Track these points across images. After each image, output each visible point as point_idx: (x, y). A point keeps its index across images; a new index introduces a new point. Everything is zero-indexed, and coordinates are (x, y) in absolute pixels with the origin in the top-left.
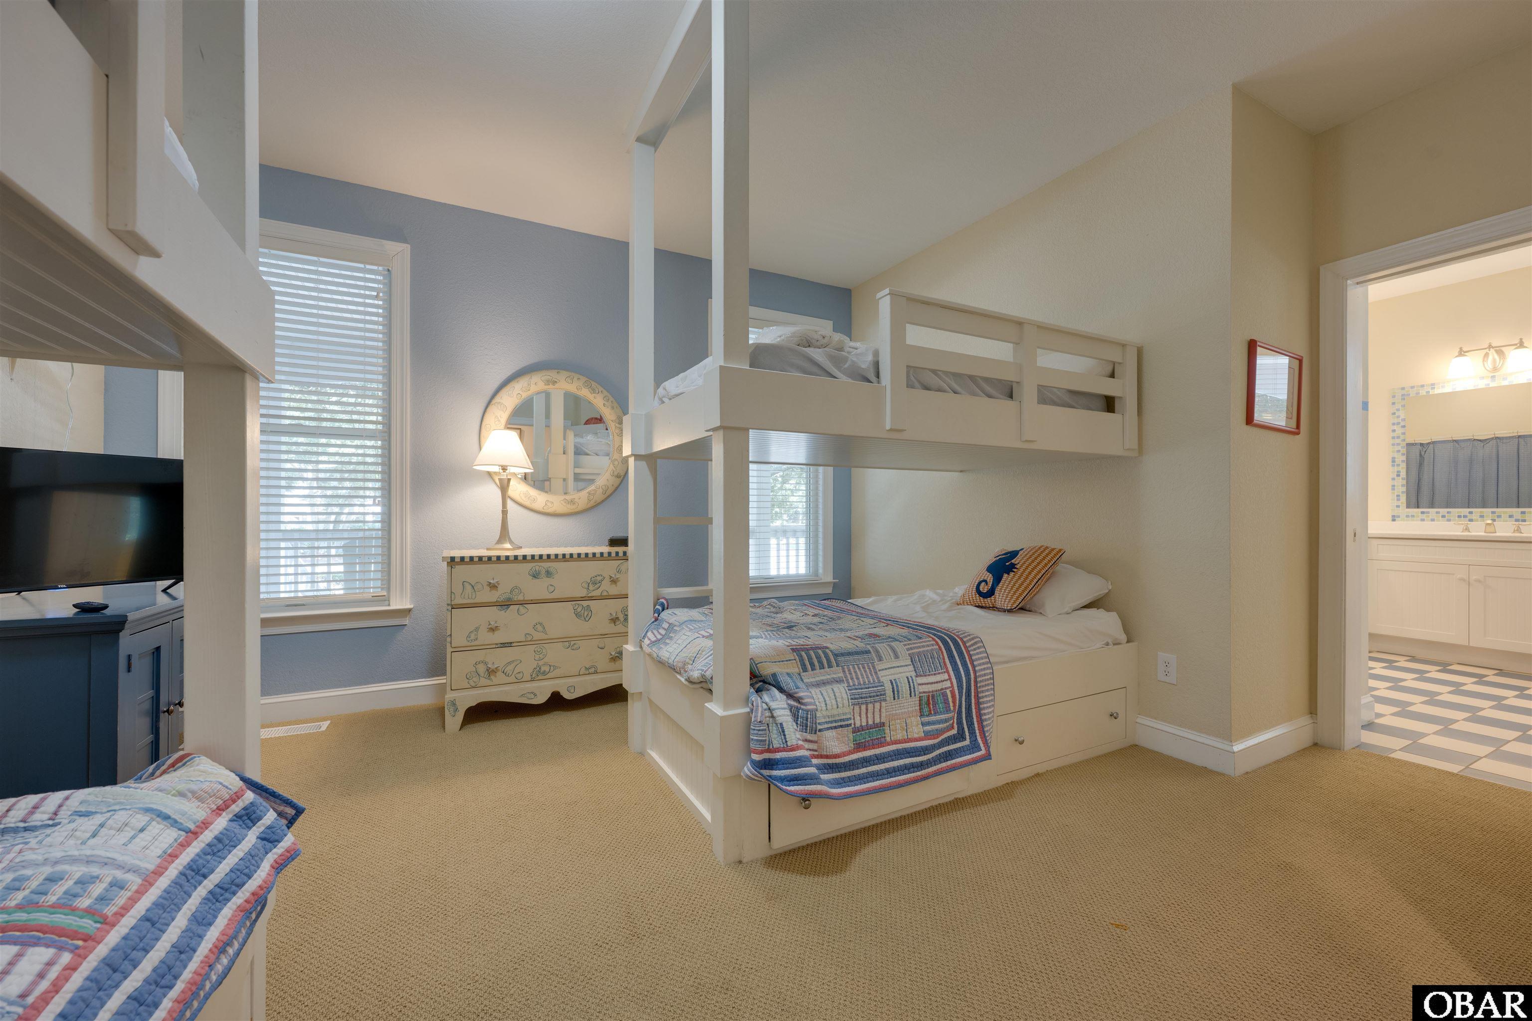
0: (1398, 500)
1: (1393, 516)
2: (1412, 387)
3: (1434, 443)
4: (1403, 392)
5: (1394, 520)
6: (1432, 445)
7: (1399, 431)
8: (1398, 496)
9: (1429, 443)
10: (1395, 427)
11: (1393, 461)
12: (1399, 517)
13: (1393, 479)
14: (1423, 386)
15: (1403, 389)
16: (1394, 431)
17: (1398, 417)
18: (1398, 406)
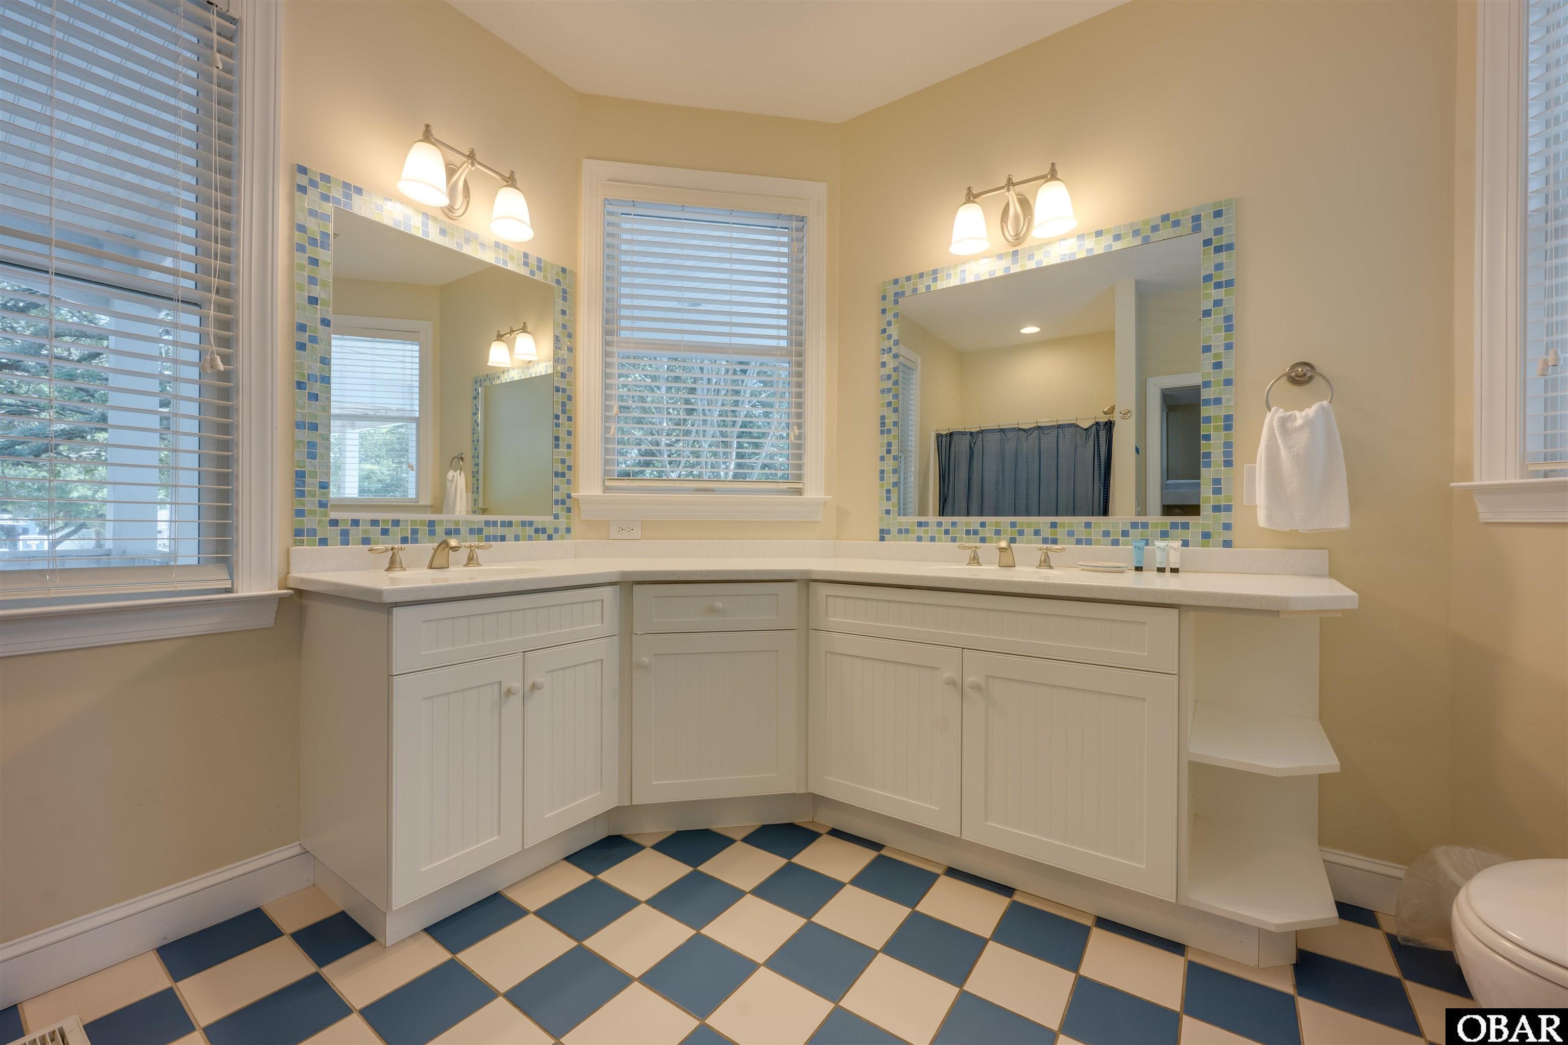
0: (888, 499)
1: (882, 531)
2: (908, 279)
3: (982, 432)
4: (898, 289)
5: (882, 539)
6: (980, 435)
7: (891, 364)
8: (888, 491)
9: (978, 432)
10: (886, 358)
11: (883, 424)
12: (888, 532)
13: (882, 459)
14: (921, 276)
15: (896, 282)
16: (884, 364)
17: (889, 337)
18: (889, 316)
